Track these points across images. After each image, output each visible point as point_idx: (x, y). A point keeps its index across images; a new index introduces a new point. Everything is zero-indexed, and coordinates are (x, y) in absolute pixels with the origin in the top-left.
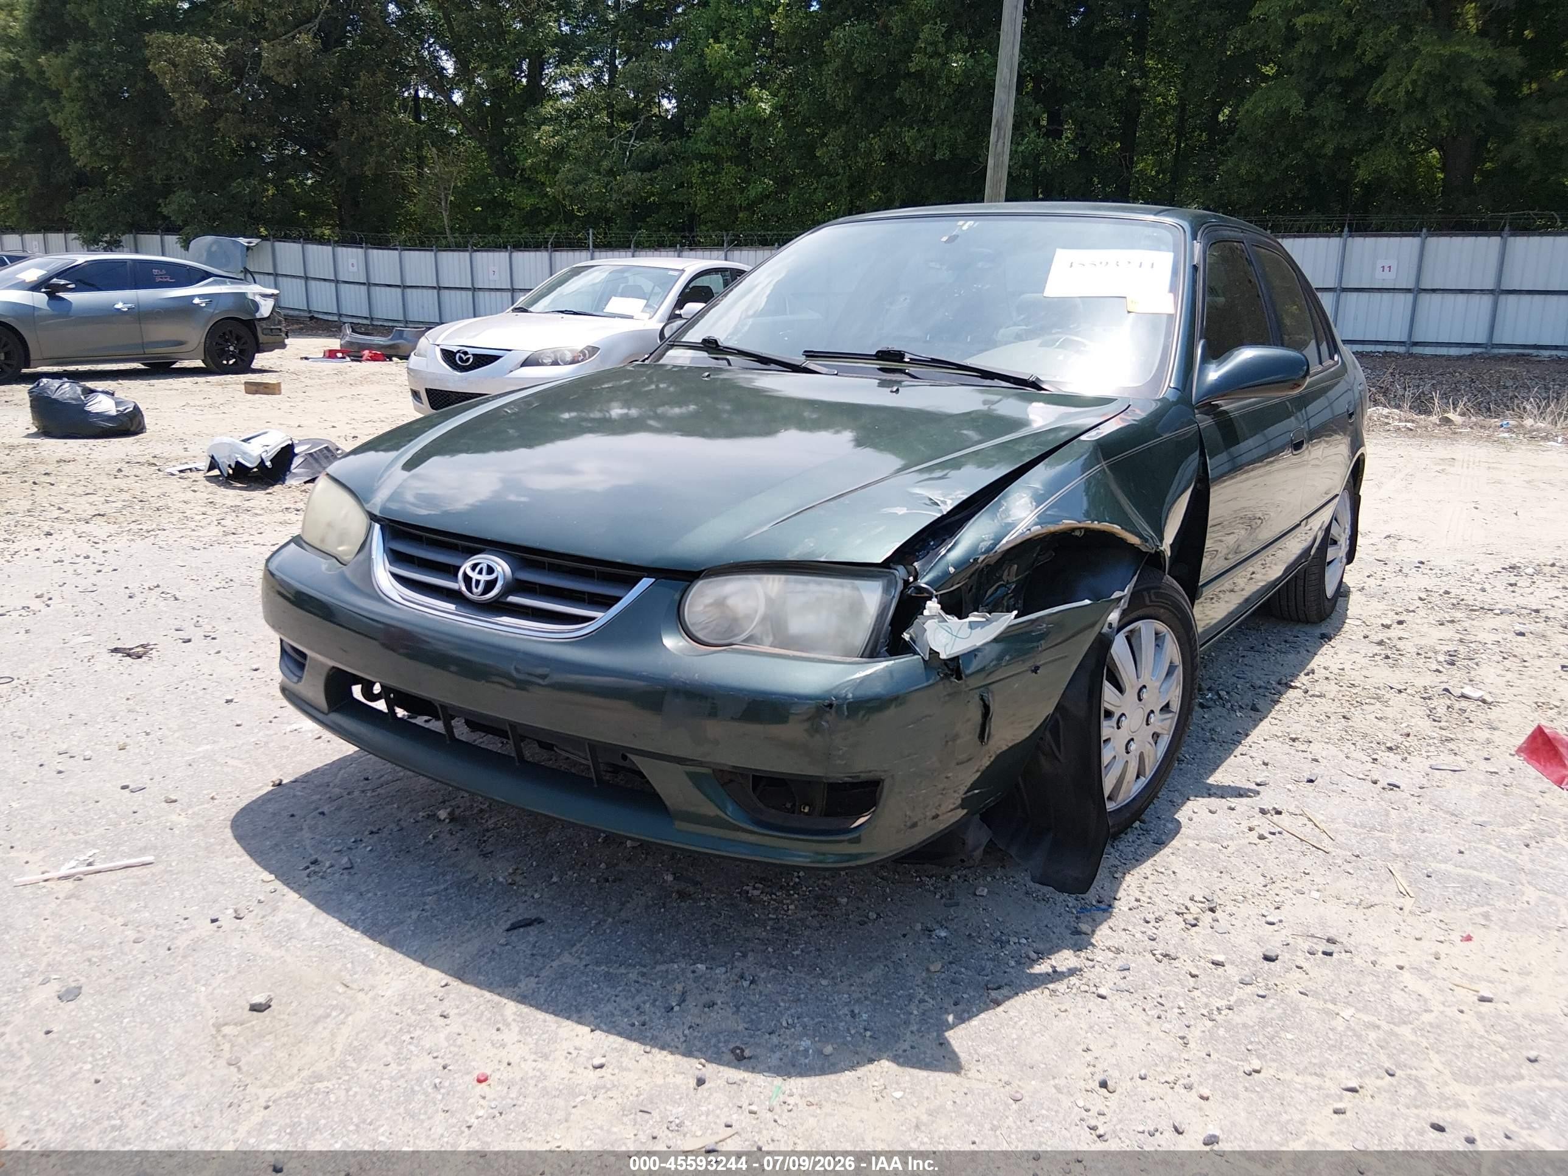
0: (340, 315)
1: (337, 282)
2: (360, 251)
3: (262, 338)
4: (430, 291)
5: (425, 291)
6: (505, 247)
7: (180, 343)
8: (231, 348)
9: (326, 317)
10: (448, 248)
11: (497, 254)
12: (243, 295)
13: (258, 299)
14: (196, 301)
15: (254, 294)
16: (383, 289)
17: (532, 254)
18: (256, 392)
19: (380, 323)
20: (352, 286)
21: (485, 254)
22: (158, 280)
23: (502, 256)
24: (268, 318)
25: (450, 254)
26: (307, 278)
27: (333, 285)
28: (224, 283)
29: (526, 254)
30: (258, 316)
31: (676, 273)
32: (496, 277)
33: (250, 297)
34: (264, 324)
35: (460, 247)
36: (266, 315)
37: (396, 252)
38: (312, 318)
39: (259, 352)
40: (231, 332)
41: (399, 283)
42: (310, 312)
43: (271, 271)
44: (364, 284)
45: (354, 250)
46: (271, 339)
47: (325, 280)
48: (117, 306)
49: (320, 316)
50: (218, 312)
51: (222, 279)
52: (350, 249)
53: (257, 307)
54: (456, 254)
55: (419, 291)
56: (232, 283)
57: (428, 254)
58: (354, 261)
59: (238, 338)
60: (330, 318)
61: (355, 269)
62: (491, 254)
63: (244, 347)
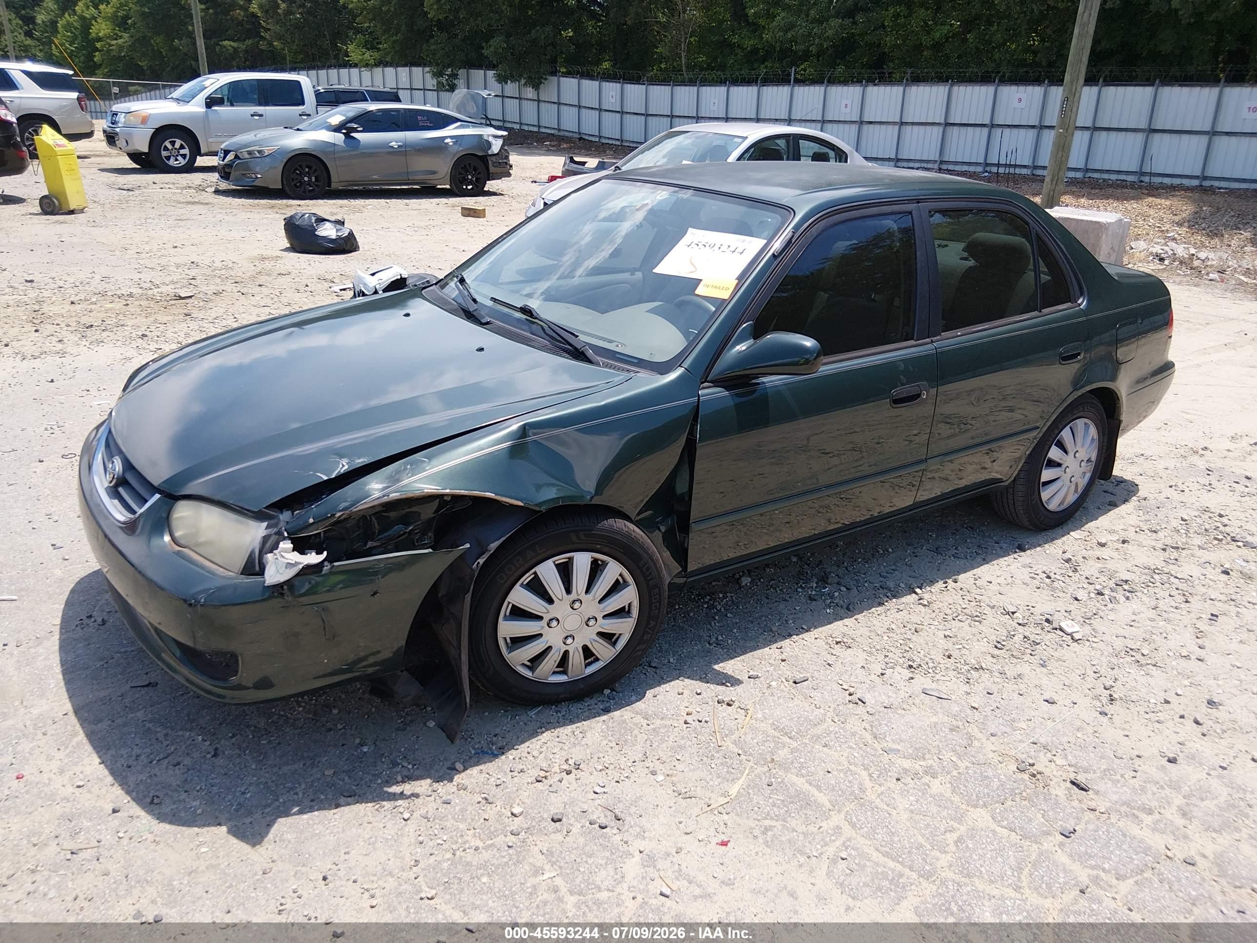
0: (600, 137)
1: (600, 110)
2: (618, 85)
3: (492, 169)
4: (666, 119)
5: (661, 119)
6: (725, 83)
7: (434, 173)
8: (470, 177)
9: (590, 138)
10: (683, 83)
11: (718, 88)
12: (481, 136)
13: (491, 139)
14: (448, 141)
15: (488, 136)
16: (632, 116)
17: (745, 88)
18: (469, 216)
19: (628, 144)
20: (610, 113)
21: (709, 88)
22: (421, 124)
23: (721, 90)
24: (498, 154)
25: (683, 88)
26: (580, 107)
27: (597, 112)
28: (468, 127)
29: (741, 88)
30: (490, 152)
31: (740, 140)
32: (715, 108)
33: (486, 138)
34: (494, 159)
35: (691, 82)
36: (496, 152)
37: (644, 87)
38: (580, 139)
39: (489, 180)
40: (470, 165)
41: (643, 112)
42: (580, 133)
43: (556, 101)
44: (618, 112)
45: (614, 84)
46: (499, 170)
47: (592, 108)
48: (391, 144)
49: (587, 137)
50: (459, 150)
51: (466, 123)
52: (611, 84)
53: (489, 145)
54: (687, 88)
55: (657, 118)
56: (473, 127)
57: (667, 87)
58: (614, 93)
59: (475, 169)
60: (593, 139)
61: (613, 100)
62: (713, 88)
63: (479, 176)
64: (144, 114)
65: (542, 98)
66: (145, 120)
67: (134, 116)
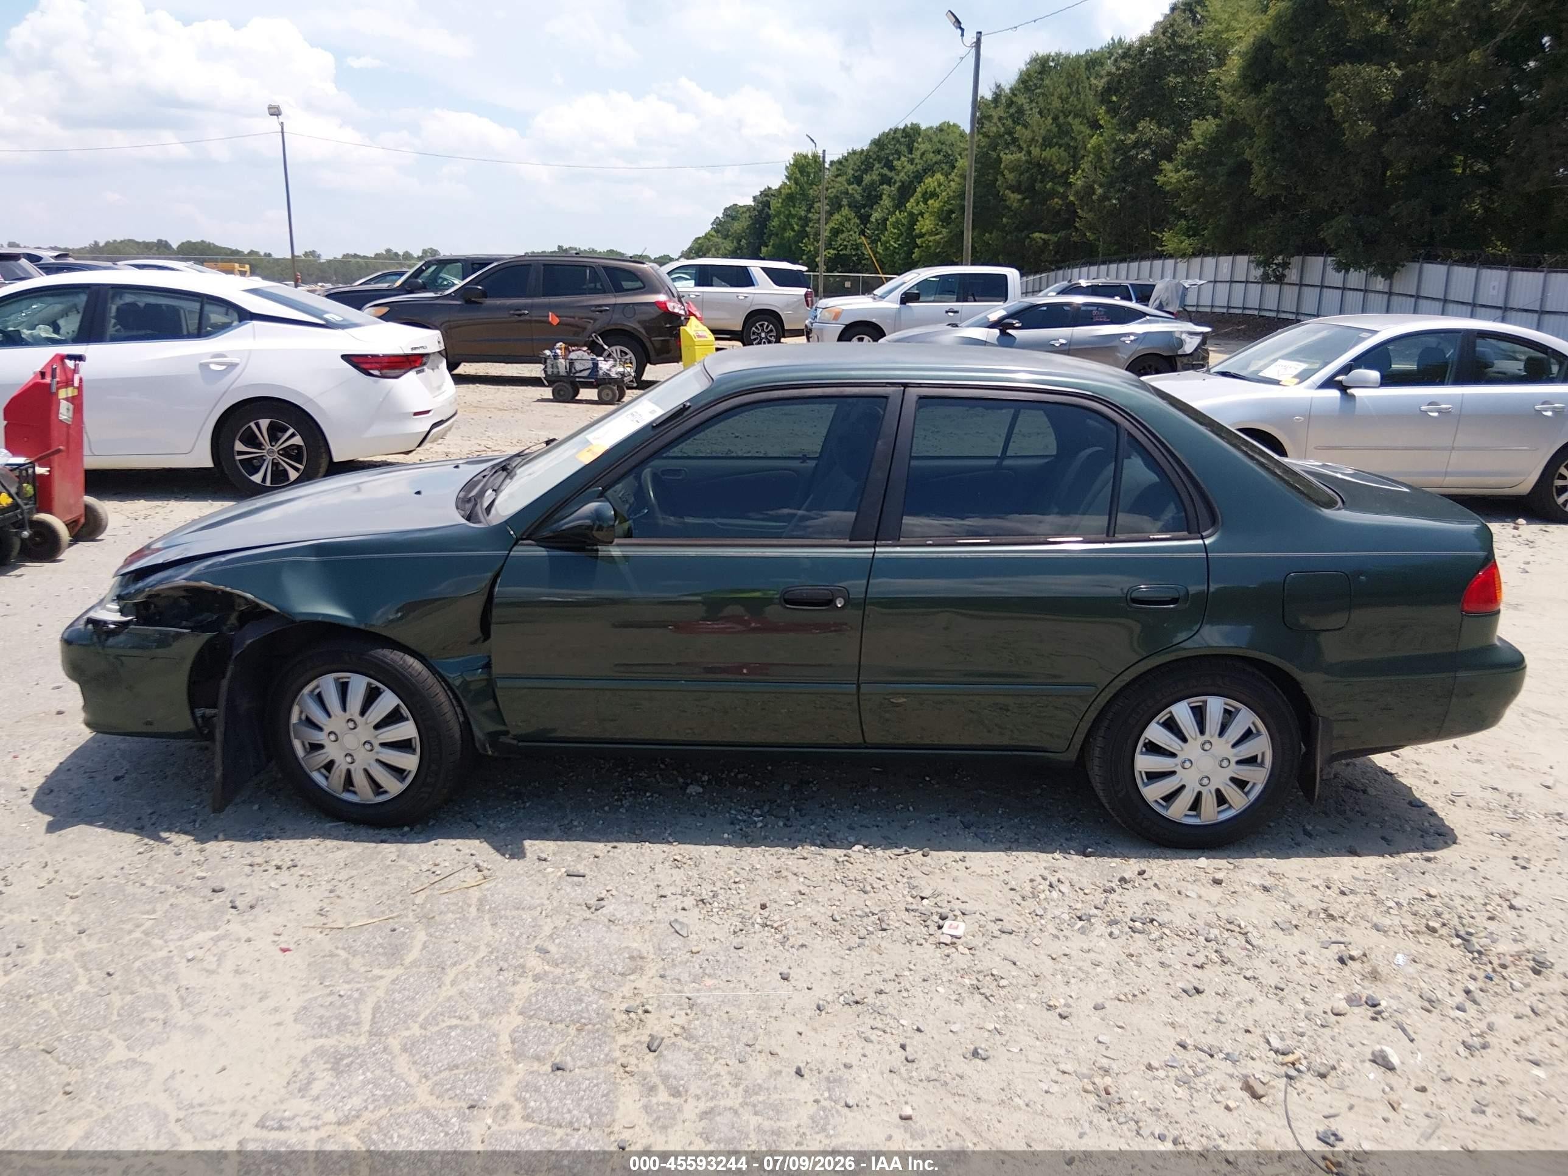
1: (1474, 305)
12: (1172, 333)
13: (1184, 336)
15: (1182, 332)
20: (1488, 310)
22: (1096, 318)
26: (1446, 301)
27: (1470, 308)
30: (1180, 352)
33: (1179, 335)
36: (1189, 351)
41: (1537, 308)
43: (1413, 294)
44: (1500, 308)
51: (1155, 319)
53: (1181, 343)
56: (1163, 322)
64: (837, 309)
65: (1396, 290)
66: (837, 316)
67: (829, 312)
